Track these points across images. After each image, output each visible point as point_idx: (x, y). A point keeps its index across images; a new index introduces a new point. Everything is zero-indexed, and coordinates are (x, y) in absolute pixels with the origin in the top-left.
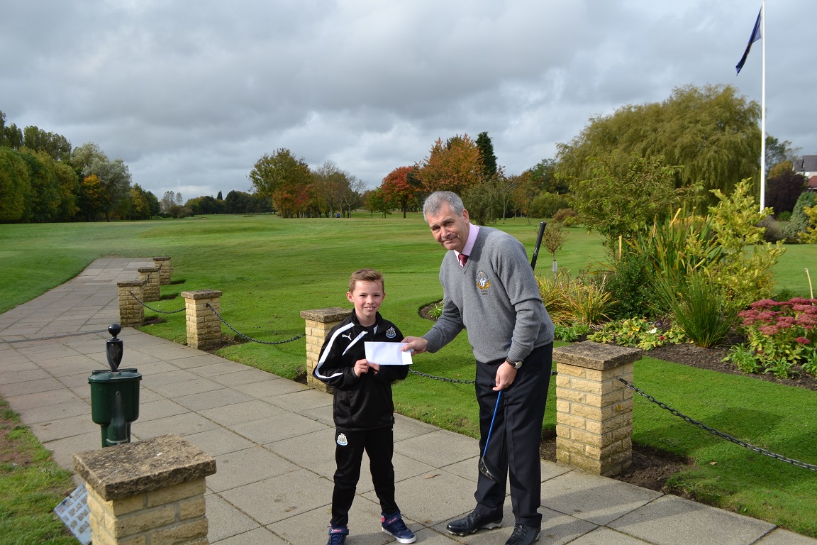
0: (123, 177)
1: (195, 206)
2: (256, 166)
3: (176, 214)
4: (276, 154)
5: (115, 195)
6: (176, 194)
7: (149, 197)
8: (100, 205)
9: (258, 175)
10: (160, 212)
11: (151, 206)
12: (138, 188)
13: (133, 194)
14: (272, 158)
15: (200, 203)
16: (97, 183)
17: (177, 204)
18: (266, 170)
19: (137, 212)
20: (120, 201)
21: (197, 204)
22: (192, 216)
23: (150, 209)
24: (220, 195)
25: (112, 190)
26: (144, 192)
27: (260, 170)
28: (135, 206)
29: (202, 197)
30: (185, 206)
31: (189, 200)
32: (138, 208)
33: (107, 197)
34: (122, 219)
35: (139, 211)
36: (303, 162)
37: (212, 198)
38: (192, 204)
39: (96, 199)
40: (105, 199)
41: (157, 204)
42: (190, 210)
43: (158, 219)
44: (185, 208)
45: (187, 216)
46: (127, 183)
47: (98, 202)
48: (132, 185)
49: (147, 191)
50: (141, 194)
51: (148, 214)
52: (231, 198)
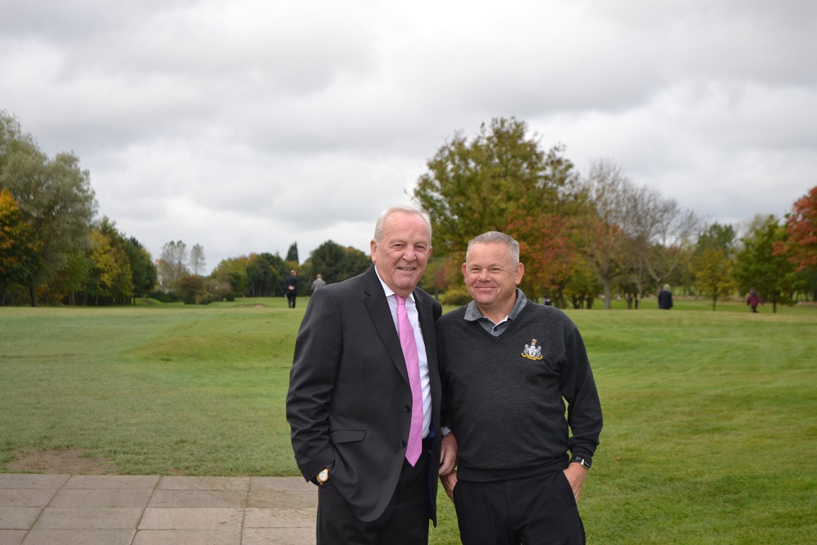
0: (75, 199)
1: (237, 277)
2: (431, 166)
3: (192, 294)
4: (489, 132)
5: (54, 242)
6: (189, 248)
7: (131, 251)
8: (16, 266)
9: (437, 190)
10: (156, 288)
11: (136, 275)
12: (107, 230)
13: (95, 241)
14: (475, 145)
15: (248, 270)
16: (13, 213)
17: (192, 270)
18: (458, 178)
19: (103, 285)
20: (65, 257)
21: (242, 272)
22: (230, 299)
23: (134, 281)
24: (293, 253)
25: (46, 232)
26: (122, 241)
27: (441, 176)
28: (97, 272)
29: (253, 256)
30: (214, 276)
31: (224, 262)
32: (106, 278)
33: (35, 246)
34: (66, 302)
35: (109, 283)
36: (558, 155)
37: (278, 259)
38: (230, 271)
39: (7, 250)
40: (28, 252)
41: (150, 269)
42: (227, 286)
43: (151, 305)
44: (213, 281)
45: (217, 300)
46: (87, 214)
47: (12, 259)
48: (97, 218)
49: (128, 237)
50: (112, 244)
51: (129, 294)
52: (323, 258)
